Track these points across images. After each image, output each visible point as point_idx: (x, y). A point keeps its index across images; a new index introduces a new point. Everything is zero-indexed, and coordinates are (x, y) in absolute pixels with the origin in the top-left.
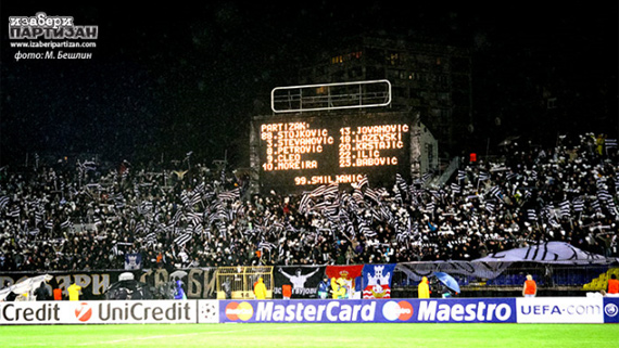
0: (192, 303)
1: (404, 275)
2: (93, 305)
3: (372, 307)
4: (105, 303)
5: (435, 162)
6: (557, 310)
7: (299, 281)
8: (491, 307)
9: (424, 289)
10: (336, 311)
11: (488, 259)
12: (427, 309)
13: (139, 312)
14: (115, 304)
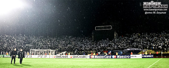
0: (86, 56)
1: (114, 52)
2: (72, 56)
3: (111, 56)
4: (74, 55)
5: (117, 37)
6: (136, 56)
7: (99, 53)
8: (127, 56)
9: (117, 54)
10: (106, 57)
11: (125, 50)
12: (118, 57)
13: (79, 57)
14: (75, 56)
